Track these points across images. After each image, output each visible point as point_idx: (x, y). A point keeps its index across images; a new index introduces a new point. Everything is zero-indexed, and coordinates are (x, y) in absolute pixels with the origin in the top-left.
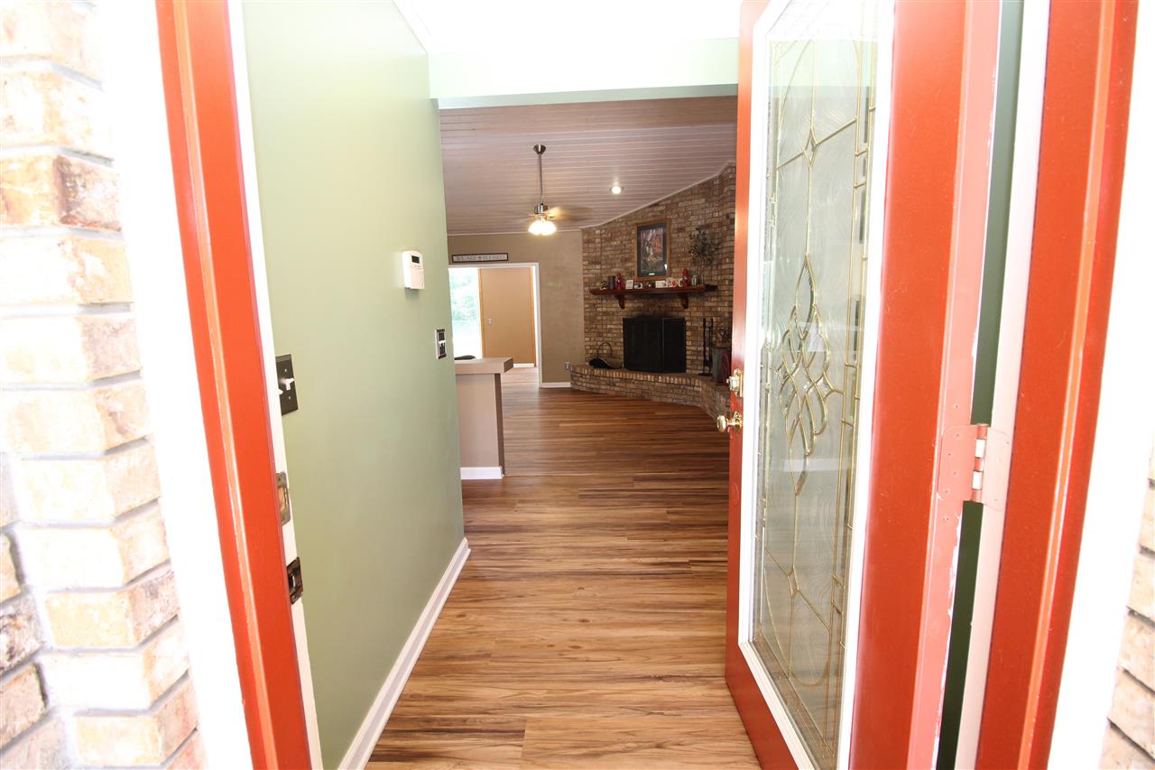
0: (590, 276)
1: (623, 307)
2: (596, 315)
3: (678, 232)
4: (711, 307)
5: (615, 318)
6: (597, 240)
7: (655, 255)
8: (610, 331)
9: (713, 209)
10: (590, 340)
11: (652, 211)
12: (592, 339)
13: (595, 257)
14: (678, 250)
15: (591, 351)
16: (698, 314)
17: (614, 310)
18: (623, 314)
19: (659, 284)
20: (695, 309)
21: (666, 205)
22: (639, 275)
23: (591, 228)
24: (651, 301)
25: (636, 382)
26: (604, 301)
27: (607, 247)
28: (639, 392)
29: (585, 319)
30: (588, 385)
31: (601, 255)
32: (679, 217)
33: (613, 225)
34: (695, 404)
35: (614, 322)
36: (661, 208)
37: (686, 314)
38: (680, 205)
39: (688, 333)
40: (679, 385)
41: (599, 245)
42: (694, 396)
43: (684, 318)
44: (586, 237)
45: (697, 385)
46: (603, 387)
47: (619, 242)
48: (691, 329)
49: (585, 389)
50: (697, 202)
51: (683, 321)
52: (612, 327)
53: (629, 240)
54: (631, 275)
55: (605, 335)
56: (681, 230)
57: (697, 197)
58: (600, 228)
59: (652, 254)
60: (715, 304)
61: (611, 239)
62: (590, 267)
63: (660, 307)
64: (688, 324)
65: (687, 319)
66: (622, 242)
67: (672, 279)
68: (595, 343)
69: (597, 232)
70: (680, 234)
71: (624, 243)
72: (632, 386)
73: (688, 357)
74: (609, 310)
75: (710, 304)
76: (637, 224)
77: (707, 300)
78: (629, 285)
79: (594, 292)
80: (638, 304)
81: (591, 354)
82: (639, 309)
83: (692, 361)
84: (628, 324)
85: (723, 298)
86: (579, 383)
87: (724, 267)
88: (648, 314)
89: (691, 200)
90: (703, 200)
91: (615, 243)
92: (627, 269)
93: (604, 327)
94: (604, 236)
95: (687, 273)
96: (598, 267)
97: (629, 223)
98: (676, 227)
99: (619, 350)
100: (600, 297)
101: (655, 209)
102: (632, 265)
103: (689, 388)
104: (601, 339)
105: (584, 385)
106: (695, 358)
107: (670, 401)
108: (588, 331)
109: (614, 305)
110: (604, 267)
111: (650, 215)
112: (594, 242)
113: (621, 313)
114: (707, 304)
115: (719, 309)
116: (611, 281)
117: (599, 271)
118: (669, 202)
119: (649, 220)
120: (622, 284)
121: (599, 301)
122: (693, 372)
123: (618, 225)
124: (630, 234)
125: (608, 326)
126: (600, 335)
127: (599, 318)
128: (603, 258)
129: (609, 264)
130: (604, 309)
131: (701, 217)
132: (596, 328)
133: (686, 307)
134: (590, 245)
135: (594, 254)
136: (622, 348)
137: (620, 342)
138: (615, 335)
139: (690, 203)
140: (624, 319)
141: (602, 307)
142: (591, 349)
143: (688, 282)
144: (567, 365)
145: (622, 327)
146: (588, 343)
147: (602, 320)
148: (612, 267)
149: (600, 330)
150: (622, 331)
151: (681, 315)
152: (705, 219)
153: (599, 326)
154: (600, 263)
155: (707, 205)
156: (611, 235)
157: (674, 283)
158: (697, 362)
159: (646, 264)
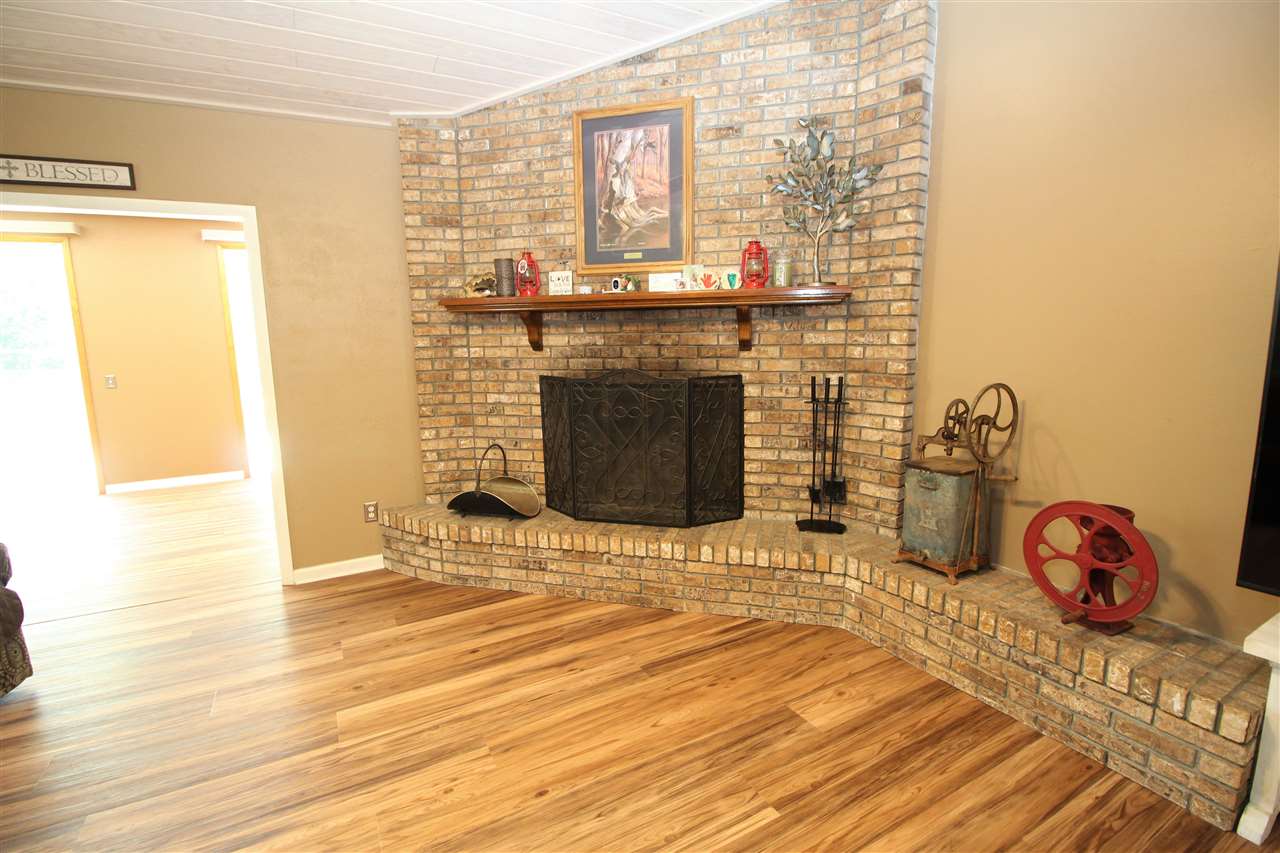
0: (431, 258)
1: (537, 346)
2: (451, 368)
3: (720, 138)
4: (825, 347)
5: (513, 375)
6: (447, 159)
7: (644, 202)
8: (496, 410)
9: (837, 73)
10: (437, 437)
11: (630, 77)
12: (444, 433)
13: (443, 206)
14: (718, 188)
15: (442, 466)
16: (785, 365)
17: (508, 353)
18: (538, 365)
19: (663, 282)
20: (774, 351)
21: (679, 59)
22: (593, 256)
23: (425, 120)
24: (630, 329)
25: (620, 561)
26: (476, 329)
27: (477, 177)
28: (633, 587)
29: (419, 380)
30: (449, 568)
31: (460, 203)
32: (721, 94)
33: (494, 117)
34: (828, 621)
35: (510, 387)
36: (659, 68)
37: (744, 365)
38: (726, 58)
39: (751, 416)
41: (453, 173)
42: (822, 601)
43: (739, 378)
44: (409, 145)
45: (837, 568)
46: (502, 573)
47: (520, 166)
48: (760, 405)
49: (438, 579)
50: (783, 51)
51: (737, 381)
52: (504, 398)
53: (554, 158)
54: (563, 257)
55: (480, 421)
56: (730, 131)
57: (782, 36)
58: (453, 123)
59: (631, 197)
60: (840, 339)
61: (490, 158)
62: (428, 233)
63: (659, 346)
64: (751, 391)
65: (746, 377)
66: (529, 164)
67: (700, 271)
68: (452, 443)
69: (447, 134)
70: (725, 143)
71: (537, 167)
72: (603, 570)
73: (747, 478)
74: (489, 353)
75: (822, 339)
76: (579, 114)
77: (814, 329)
78: (560, 284)
79: (453, 306)
80: (587, 339)
81: (442, 473)
82: (592, 352)
83: (764, 488)
84: (553, 388)
85: (875, 322)
86: (415, 561)
87: (880, 235)
88: (619, 365)
89: (764, 45)
90: (804, 48)
91: (506, 168)
92: (547, 240)
93: (477, 399)
94: (466, 147)
95: (756, 251)
96: (452, 233)
97: (553, 110)
98: (713, 123)
99: (531, 462)
100: (463, 318)
101: (642, 69)
102: (569, 232)
104: (470, 432)
105: (435, 568)
106: (772, 479)
107: (739, 611)
108: (427, 412)
109: (507, 341)
110: (469, 235)
111: (623, 87)
112: (436, 163)
113: (530, 364)
114: (811, 338)
115: (857, 352)
116: (505, 273)
117: (456, 247)
118: (687, 50)
119: (620, 101)
120: (533, 282)
121: (457, 330)
122: (767, 516)
123: (517, 115)
124: (555, 142)
125: (492, 398)
126: (465, 420)
127: (462, 376)
128: (467, 209)
129: (488, 227)
130: (476, 352)
131: (796, 96)
132: (453, 403)
133: (746, 345)
134: (426, 171)
135: (439, 198)
136: (540, 456)
137: (532, 439)
138: (514, 421)
139: (759, 53)
140: (542, 379)
141: (468, 346)
142: (440, 460)
143: (762, 277)
144: (366, 508)
145: (537, 400)
146: (432, 445)
147: (470, 380)
148: (497, 237)
149: (467, 409)
150: (537, 411)
151: (728, 367)
152: (811, 102)
153: (460, 398)
154: (457, 225)
155: (818, 60)
156: (491, 144)
157: (707, 280)
158: (778, 491)
159: (612, 224)
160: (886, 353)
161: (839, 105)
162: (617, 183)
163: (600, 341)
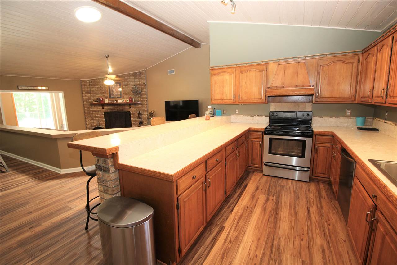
0: (86, 97)
1: (103, 108)
4: (139, 108)
5: (99, 112)
6: (88, 85)
8: (97, 117)
9: (137, 81)
10: (88, 121)
12: (89, 120)
13: (88, 91)
14: (126, 91)
15: (89, 125)
16: (135, 110)
17: (98, 110)
18: (103, 111)
19: (120, 101)
20: (133, 108)
23: (85, 80)
24: (116, 107)
26: (93, 107)
27: (93, 87)
29: (84, 114)
31: (90, 90)
32: (125, 81)
33: (95, 80)
35: (99, 114)
37: (130, 110)
39: (132, 116)
41: (89, 87)
43: (130, 111)
44: (83, 83)
47: (99, 86)
48: (132, 114)
50: (132, 78)
51: (130, 112)
52: (98, 115)
54: (106, 98)
55: (95, 119)
57: (131, 76)
58: (89, 80)
60: (140, 107)
61: (95, 85)
62: (86, 94)
63: (120, 108)
64: (131, 113)
66: (101, 86)
68: (91, 122)
69: (88, 82)
70: (126, 86)
74: (95, 110)
75: (139, 107)
78: (106, 101)
80: (110, 108)
81: (89, 126)
82: (111, 109)
84: (106, 114)
85: (144, 105)
87: (143, 97)
88: (115, 110)
90: (134, 78)
91: (97, 87)
92: (104, 96)
93: (94, 116)
94: (91, 83)
95: (130, 98)
96: (89, 94)
98: (124, 84)
100: (92, 105)
102: (107, 95)
104: (93, 120)
106: (135, 122)
108: (86, 118)
109: (98, 108)
110: (92, 94)
112: (87, 85)
114: (137, 107)
115: (142, 108)
116: (98, 100)
117: (90, 96)
118: (121, 76)
120: (103, 101)
121: (91, 107)
123: (98, 80)
125: (96, 116)
126: (92, 119)
127: (91, 113)
128: (91, 91)
129: (94, 94)
130: (93, 110)
131: (133, 82)
132: (90, 116)
133: (130, 108)
134: (85, 86)
135: (87, 90)
136: (104, 122)
137: (103, 120)
138: (100, 118)
139: (129, 78)
140: (104, 113)
141: (92, 109)
142: (89, 124)
143: (132, 101)
145: (104, 115)
146: (88, 122)
147: (93, 113)
148: (96, 95)
149: (92, 117)
150: (104, 117)
151: (128, 110)
152: (135, 83)
153: (91, 116)
154: (90, 93)
155: (135, 79)
156: (95, 83)
157: (125, 101)
158: (135, 124)
159: (113, 95)
160: (145, 108)
161: (138, 84)
162: (113, 90)
163: (112, 108)
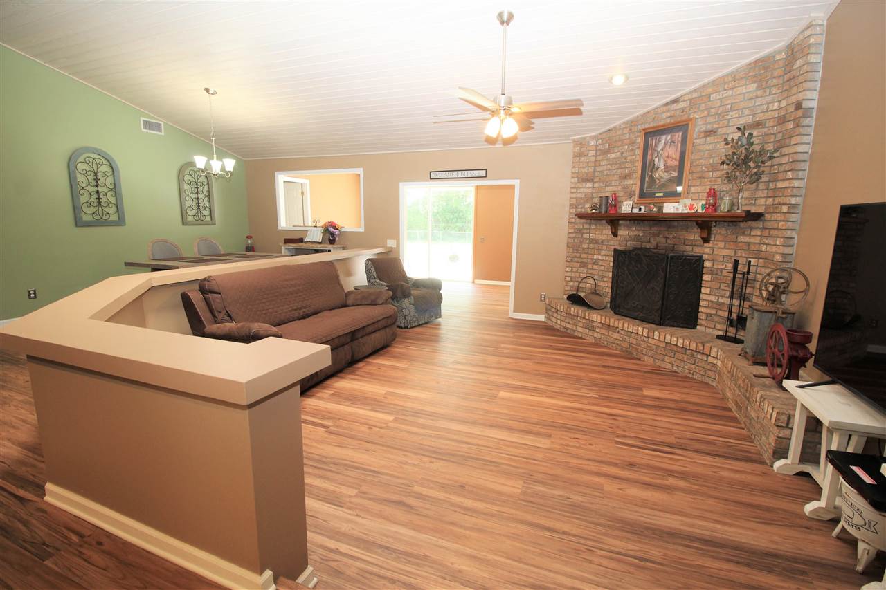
0: (579, 195)
1: (615, 235)
2: (581, 242)
3: (706, 136)
4: (749, 244)
5: (605, 247)
6: (591, 153)
7: (667, 169)
8: (596, 262)
9: (769, 99)
10: (571, 271)
11: (668, 111)
12: (574, 270)
13: (587, 173)
14: (703, 162)
15: (571, 283)
16: (726, 252)
17: (604, 237)
18: (615, 243)
19: (670, 208)
20: (722, 244)
21: (690, 100)
22: (642, 195)
23: (584, 138)
24: (655, 230)
25: (622, 332)
26: (593, 227)
27: (602, 160)
28: (626, 345)
29: (568, 246)
30: (563, 324)
31: (595, 171)
32: (709, 115)
33: (611, 134)
34: (708, 380)
35: (603, 252)
36: (681, 105)
37: (705, 251)
38: (713, 97)
39: (706, 277)
40: (685, 349)
41: (593, 159)
42: (706, 370)
43: (701, 257)
44: (577, 149)
45: (713, 354)
46: (580, 329)
47: (618, 154)
48: (711, 272)
49: (558, 327)
51: (699, 261)
52: (600, 257)
53: (632, 150)
54: (630, 195)
55: (590, 266)
56: (711, 133)
57: (742, 83)
58: (596, 138)
59: (662, 167)
60: (757, 240)
61: (607, 152)
62: (579, 185)
63: (667, 238)
64: (707, 264)
65: (705, 257)
66: (622, 153)
67: (688, 202)
68: (577, 275)
69: (592, 143)
70: (708, 139)
71: (625, 154)
72: (616, 335)
73: (701, 309)
74: (597, 237)
75: (748, 239)
76: (644, 130)
77: (744, 234)
78: (626, 208)
79: (580, 216)
80: (636, 233)
81: (572, 287)
82: (637, 239)
83: (708, 315)
84: (618, 254)
85: (773, 233)
86: (553, 319)
87: (781, 185)
88: (648, 246)
89: (732, 88)
90: (754, 86)
91: (613, 155)
92: (625, 187)
93: (590, 257)
94: (599, 148)
95: (713, 194)
96: (589, 185)
97: (634, 129)
98: (704, 129)
99: (606, 287)
100: (589, 221)
101: (675, 106)
102: (634, 184)
103: (699, 356)
104: (585, 270)
105: (559, 323)
106: (713, 312)
107: (668, 366)
108: (570, 260)
109: (604, 232)
110: (596, 185)
111: (664, 116)
112: (587, 155)
113: (612, 243)
114: (741, 239)
115: (764, 248)
116: (604, 202)
117: (590, 191)
118: (695, 95)
119: (662, 123)
120: (617, 206)
121: (586, 227)
122: (708, 330)
123: (620, 132)
124: (633, 143)
125: (595, 257)
126: (584, 265)
127: (585, 246)
128: (596, 174)
129: (603, 182)
130: (592, 236)
131: (746, 112)
132: (580, 257)
133: (706, 240)
134: (582, 159)
135: (586, 170)
136: (610, 284)
137: (608, 277)
138: (602, 268)
139: (730, 93)
140: (615, 250)
141: (589, 233)
142: (571, 281)
143: (714, 206)
144: (541, 295)
145: (612, 259)
146: (569, 274)
147: (588, 248)
148: (606, 186)
149: (585, 261)
150: (611, 264)
151: (697, 251)
152: (754, 115)
153: (583, 256)
154: (592, 181)
155: (760, 93)
156: (609, 145)
157: (691, 207)
158: (716, 319)
159: (652, 179)
160: (774, 249)
161: (769, 115)
162: (657, 160)
163: (641, 234)
